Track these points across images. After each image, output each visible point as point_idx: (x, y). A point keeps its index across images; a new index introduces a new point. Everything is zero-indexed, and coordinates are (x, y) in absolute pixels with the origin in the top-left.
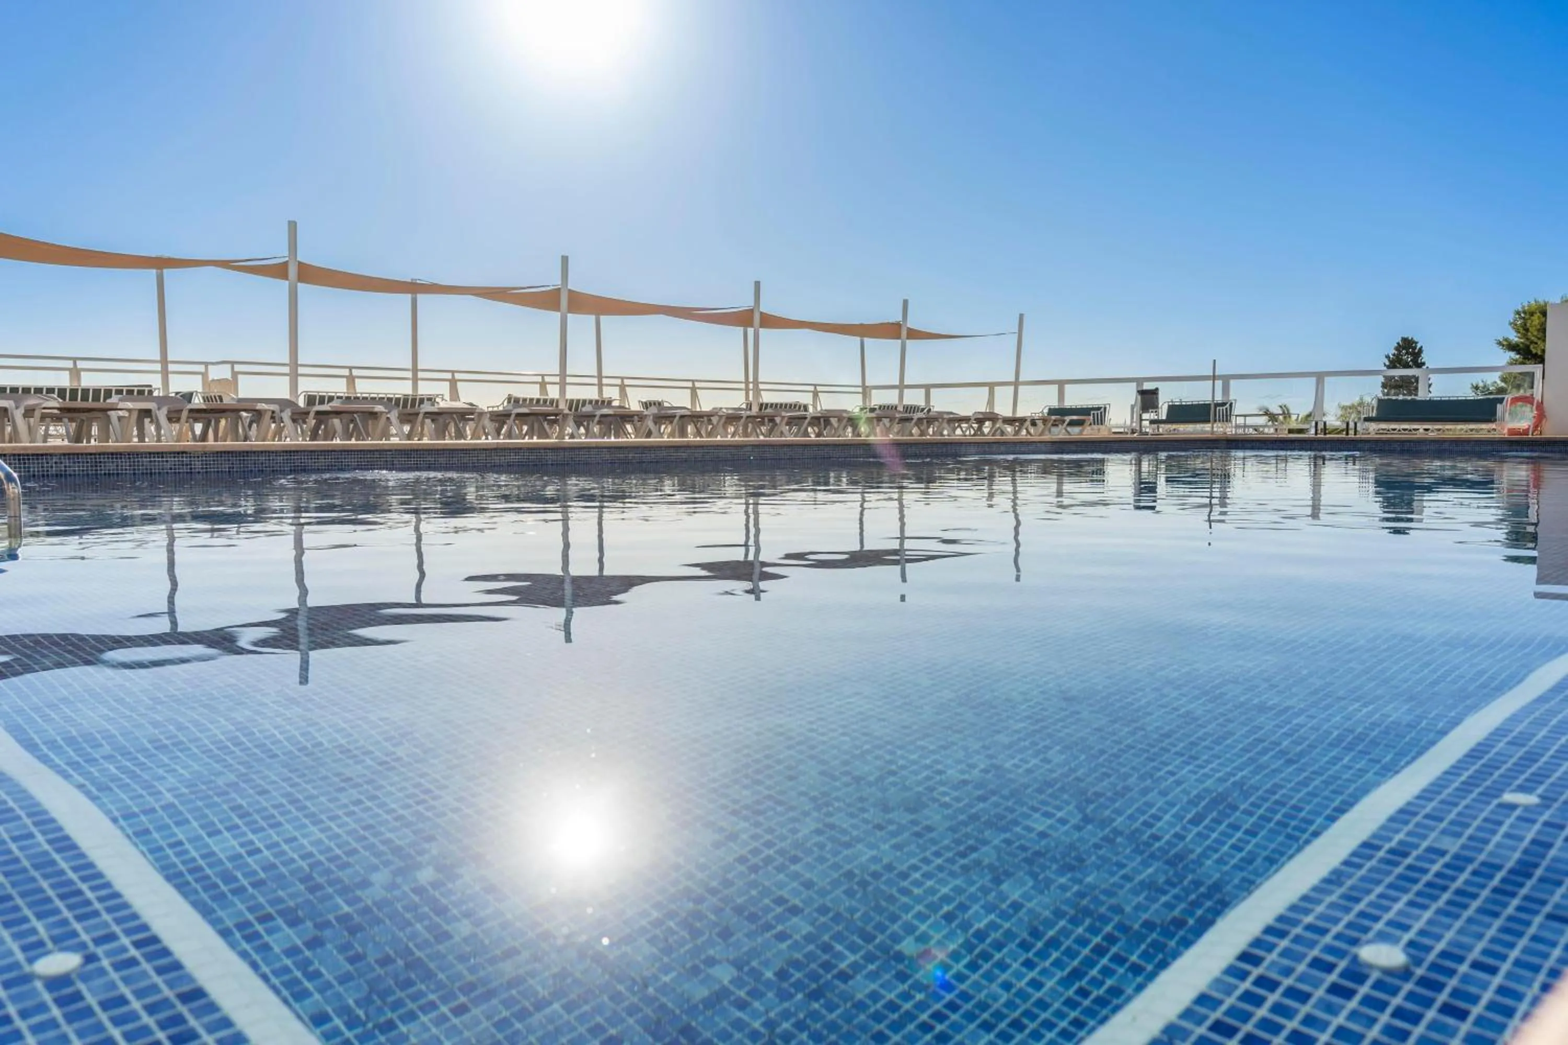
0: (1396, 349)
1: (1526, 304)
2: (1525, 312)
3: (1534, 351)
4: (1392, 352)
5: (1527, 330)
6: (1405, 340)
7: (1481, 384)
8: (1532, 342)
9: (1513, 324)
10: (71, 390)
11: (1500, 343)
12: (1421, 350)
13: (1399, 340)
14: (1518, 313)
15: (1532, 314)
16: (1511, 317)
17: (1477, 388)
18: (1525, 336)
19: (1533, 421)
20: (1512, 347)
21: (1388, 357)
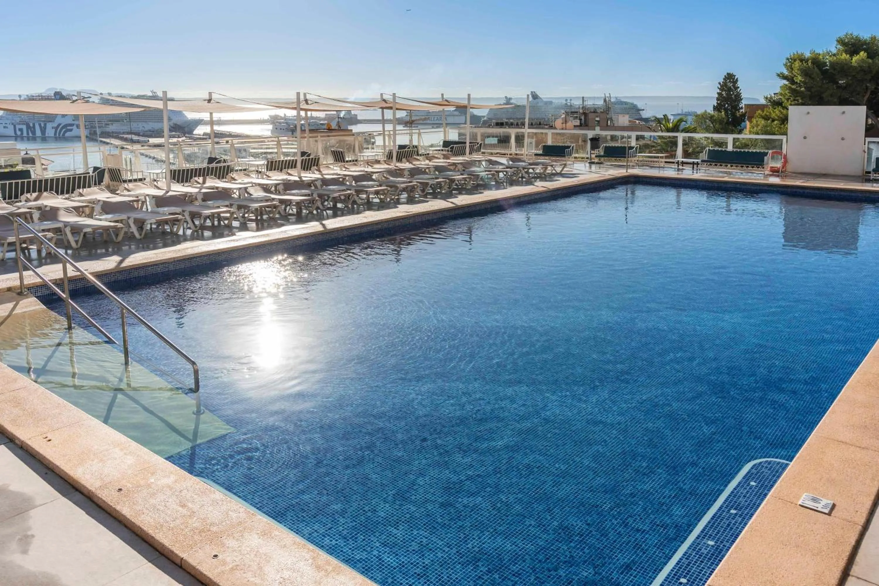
0: (724, 79)
1: (792, 54)
2: (791, 59)
3: (796, 81)
4: (721, 81)
5: (792, 69)
6: (728, 74)
7: (769, 96)
8: (795, 76)
9: (785, 65)
10: (39, 181)
11: (778, 75)
12: (737, 80)
13: (726, 74)
14: (788, 59)
15: (795, 60)
16: (784, 61)
17: (767, 98)
18: (791, 72)
19: (782, 164)
20: (784, 77)
21: (720, 83)
